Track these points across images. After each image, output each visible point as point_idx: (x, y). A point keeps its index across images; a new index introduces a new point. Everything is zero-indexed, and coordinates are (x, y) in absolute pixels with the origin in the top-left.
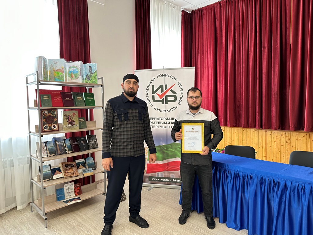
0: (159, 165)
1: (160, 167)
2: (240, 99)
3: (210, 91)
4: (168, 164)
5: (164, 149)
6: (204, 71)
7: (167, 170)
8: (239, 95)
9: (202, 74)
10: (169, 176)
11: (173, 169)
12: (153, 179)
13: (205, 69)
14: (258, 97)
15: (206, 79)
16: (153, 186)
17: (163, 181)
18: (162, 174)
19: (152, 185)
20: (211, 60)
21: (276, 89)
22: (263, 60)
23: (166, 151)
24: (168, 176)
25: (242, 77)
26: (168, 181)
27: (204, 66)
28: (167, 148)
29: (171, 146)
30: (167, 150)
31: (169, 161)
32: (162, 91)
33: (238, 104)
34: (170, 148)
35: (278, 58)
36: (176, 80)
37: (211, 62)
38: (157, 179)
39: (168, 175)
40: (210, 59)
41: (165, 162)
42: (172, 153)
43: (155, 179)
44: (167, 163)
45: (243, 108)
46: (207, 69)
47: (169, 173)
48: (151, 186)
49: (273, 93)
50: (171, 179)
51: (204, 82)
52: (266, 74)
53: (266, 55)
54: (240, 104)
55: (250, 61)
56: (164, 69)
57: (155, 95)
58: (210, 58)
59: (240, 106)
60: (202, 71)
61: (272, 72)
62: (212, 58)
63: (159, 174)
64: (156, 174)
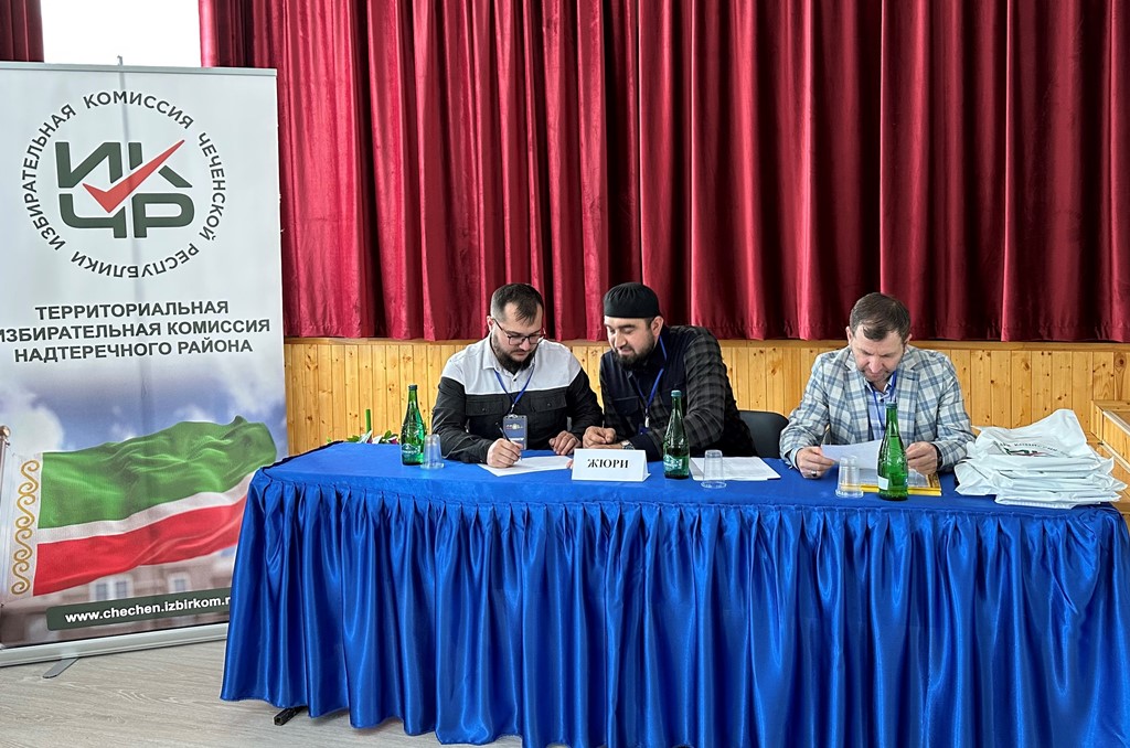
0: (107, 544)
1: (113, 551)
2: (471, 227)
3: (344, 188)
4: (153, 531)
5: (130, 459)
6: (314, 98)
7: (153, 562)
8: (465, 210)
9: (304, 112)
10: (161, 588)
11: (181, 551)
12: (71, 618)
13: (318, 90)
14: (536, 216)
15: (326, 136)
16: (76, 655)
17: (128, 618)
18: (125, 583)
19: (69, 649)
20: (343, 52)
21: (597, 185)
22: (547, 71)
23: (143, 469)
24: (155, 588)
25: (472, 134)
26: (156, 615)
27: (312, 78)
28: (147, 450)
29: (172, 440)
30: (147, 463)
31: (158, 514)
32: (115, 172)
33: (461, 244)
34: (164, 450)
35: (599, 71)
36: (188, 122)
37: (343, 61)
38: (95, 616)
39: (159, 582)
40: (339, 51)
41: (140, 521)
42: (177, 475)
43: (83, 617)
44: (151, 527)
45: (483, 261)
46: (324, 90)
47: (162, 574)
48: (64, 655)
49: (587, 203)
50: (173, 598)
51: (316, 149)
52: (560, 129)
53: (558, 53)
54: (471, 244)
55: (500, 73)
56: (121, 70)
57: (78, 192)
58: (339, 45)
59: (469, 256)
60: (304, 100)
61: (582, 120)
62: (347, 47)
63: (105, 585)
64: (91, 592)
